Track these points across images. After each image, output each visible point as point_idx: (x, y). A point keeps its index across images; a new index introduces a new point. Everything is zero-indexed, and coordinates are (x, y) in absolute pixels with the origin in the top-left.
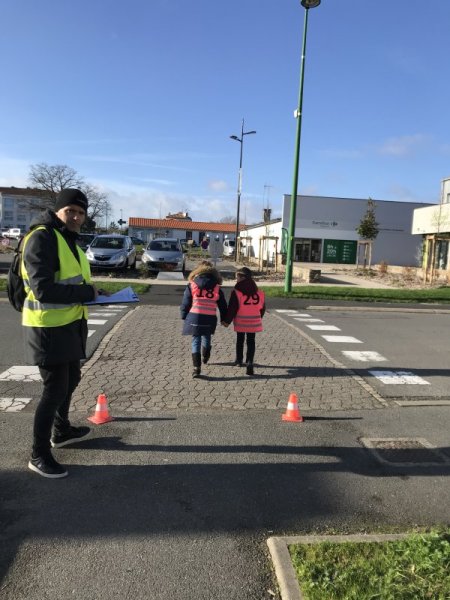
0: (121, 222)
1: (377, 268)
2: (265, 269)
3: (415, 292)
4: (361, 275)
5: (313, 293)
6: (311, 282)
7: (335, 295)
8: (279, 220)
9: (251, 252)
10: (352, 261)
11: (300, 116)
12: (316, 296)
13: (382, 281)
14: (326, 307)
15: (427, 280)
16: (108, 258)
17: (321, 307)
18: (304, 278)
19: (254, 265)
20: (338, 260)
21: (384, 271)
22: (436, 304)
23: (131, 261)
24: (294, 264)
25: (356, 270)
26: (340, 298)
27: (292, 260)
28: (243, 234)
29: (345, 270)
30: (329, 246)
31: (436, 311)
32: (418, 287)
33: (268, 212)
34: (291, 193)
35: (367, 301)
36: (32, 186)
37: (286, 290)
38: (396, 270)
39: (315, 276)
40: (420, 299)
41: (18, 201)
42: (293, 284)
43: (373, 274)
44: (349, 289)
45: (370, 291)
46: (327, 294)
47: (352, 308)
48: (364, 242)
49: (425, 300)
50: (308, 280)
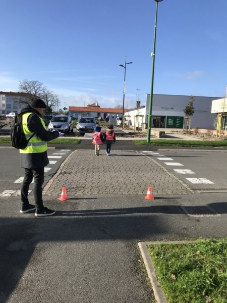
0: (65, 109)
1: (193, 130)
2: (137, 132)
3: (212, 142)
4: (185, 134)
5: (161, 143)
6: (160, 137)
7: (171, 144)
8: (144, 107)
9: (130, 123)
10: (181, 127)
11: (154, 56)
12: (163, 144)
13: (195, 136)
14: (167, 150)
15: (218, 136)
16: (60, 127)
17: (165, 150)
18: (156, 135)
19: (132, 129)
20: (174, 126)
21: (197, 132)
22: (222, 148)
23: (71, 128)
24: (152, 128)
25: (183, 132)
26: (174, 145)
27: (150, 127)
28: (126, 114)
29: (177, 131)
30: (170, 120)
31: (222, 151)
32: (214, 140)
33: (138, 103)
34: (150, 93)
35: (187, 146)
36: (20, 91)
37: (147, 141)
38: (202, 131)
39: (162, 135)
40: (213, 145)
41: (14, 99)
42: (151, 139)
43: (191, 133)
44: (178, 141)
45: (189, 141)
46: (168, 143)
47: (180, 150)
48: (187, 117)
49: (216, 146)
50: (158, 136)
